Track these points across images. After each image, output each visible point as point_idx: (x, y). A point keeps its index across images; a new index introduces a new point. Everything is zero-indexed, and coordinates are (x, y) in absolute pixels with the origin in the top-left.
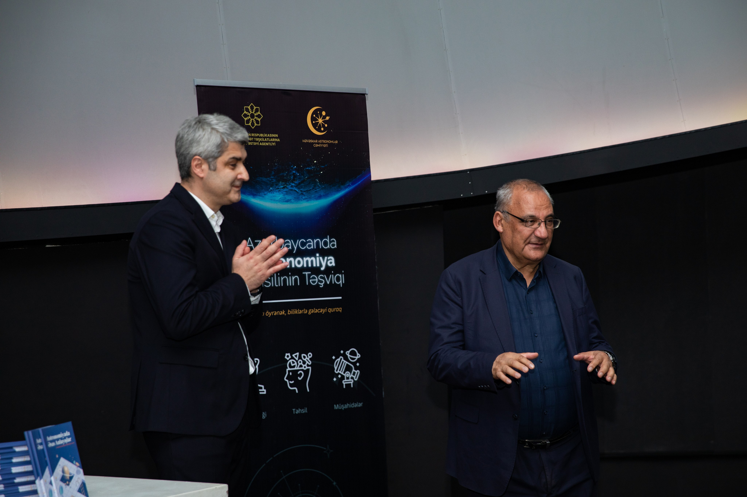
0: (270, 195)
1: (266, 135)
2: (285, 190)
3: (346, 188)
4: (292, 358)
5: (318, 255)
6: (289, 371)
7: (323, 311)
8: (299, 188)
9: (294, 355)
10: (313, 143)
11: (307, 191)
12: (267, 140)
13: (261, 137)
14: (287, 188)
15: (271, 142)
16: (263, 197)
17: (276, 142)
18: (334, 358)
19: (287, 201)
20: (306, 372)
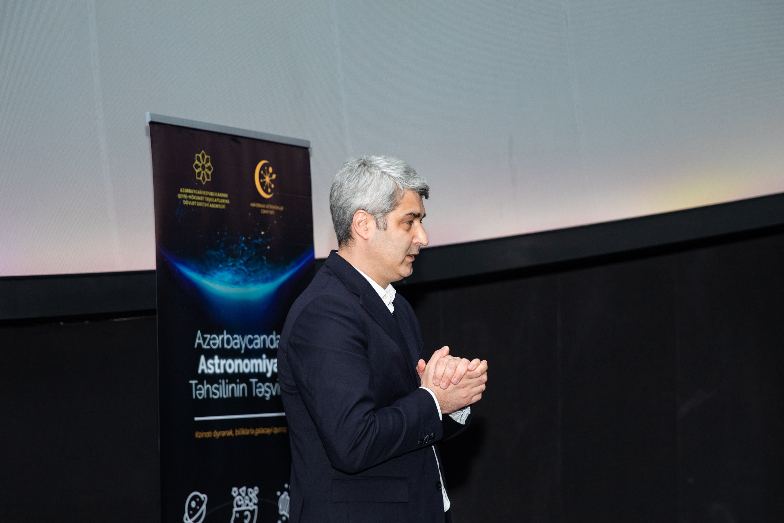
0: (219, 274)
1: (216, 194)
2: (234, 268)
3: (290, 269)
4: (239, 494)
5: (264, 356)
6: (237, 512)
7: (268, 431)
8: (247, 267)
9: (241, 490)
10: (260, 209)
11: (255, 271)
12: (217, 200)
13: (211, 197)
14: (236, 266)
15: (221, 203)
16: (212, 276)
17: (226, 204)
18: (279, 493)
19: (236, 283)
20: (252, 512)
